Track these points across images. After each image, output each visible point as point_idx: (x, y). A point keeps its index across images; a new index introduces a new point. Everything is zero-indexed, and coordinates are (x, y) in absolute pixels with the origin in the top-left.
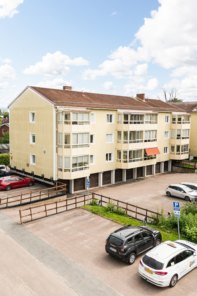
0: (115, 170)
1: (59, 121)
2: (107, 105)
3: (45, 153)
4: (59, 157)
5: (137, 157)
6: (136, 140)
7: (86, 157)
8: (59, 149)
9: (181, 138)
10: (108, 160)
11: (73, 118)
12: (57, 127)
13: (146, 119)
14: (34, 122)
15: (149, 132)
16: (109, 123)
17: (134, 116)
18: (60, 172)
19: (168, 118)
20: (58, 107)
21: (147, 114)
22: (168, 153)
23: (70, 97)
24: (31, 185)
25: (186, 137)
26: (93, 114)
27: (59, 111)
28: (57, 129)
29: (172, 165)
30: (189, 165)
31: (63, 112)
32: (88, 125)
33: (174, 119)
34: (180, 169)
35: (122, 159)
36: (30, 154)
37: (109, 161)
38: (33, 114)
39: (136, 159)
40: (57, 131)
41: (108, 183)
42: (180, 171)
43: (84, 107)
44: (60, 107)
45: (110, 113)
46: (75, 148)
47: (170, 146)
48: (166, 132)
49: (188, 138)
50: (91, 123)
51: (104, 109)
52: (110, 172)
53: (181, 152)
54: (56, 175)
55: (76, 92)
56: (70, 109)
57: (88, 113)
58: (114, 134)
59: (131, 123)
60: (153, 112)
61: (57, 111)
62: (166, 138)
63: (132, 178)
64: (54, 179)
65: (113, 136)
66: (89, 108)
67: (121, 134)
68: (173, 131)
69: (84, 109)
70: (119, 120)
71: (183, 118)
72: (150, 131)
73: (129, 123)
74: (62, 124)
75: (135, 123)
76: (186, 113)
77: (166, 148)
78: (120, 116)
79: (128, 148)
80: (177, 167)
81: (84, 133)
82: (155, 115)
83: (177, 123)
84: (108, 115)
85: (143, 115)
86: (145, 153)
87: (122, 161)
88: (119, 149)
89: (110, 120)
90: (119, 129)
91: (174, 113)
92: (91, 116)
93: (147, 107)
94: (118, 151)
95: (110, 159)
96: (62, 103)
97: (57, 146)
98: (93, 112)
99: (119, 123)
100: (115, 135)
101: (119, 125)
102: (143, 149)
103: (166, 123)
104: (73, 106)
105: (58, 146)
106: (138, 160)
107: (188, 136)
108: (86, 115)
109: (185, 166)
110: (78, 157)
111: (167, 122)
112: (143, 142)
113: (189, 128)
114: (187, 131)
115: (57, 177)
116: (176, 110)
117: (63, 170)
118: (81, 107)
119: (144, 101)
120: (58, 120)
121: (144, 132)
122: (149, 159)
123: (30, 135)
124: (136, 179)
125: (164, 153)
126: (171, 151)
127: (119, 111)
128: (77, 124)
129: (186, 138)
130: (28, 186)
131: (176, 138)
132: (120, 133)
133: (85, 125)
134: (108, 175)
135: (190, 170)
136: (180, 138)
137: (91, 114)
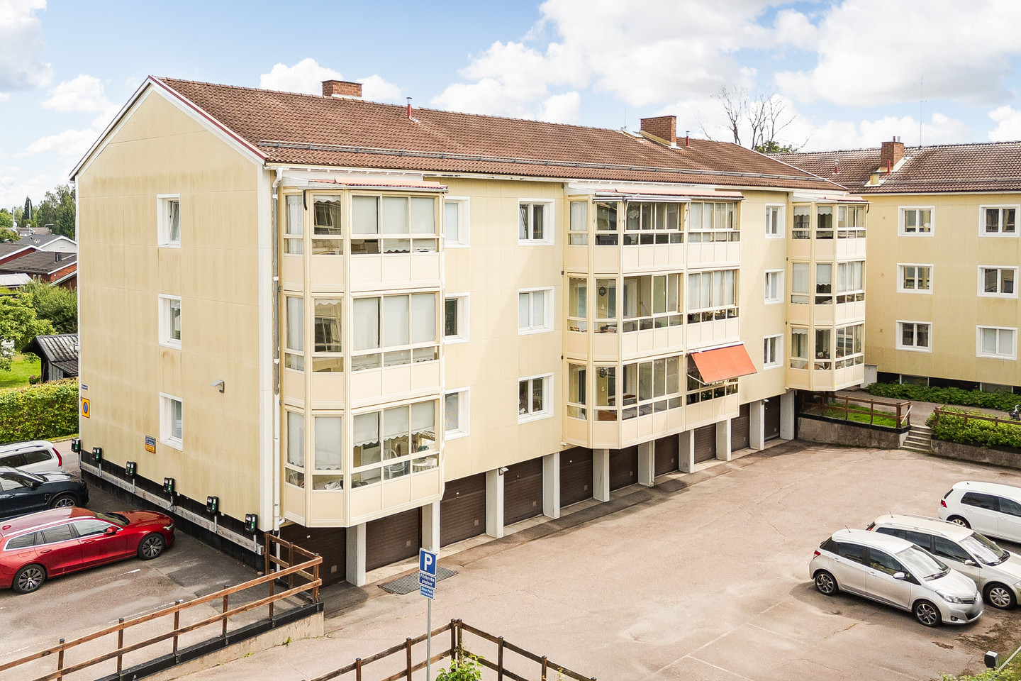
0: (561, 453)
1: (287, 236)
2: (519, 159)
3: (222, 391)
4: (287, 416)
5: (659, 392)
6: (654, 316)
7: (426, 412)
8: (288, 373)
9: (835, 300)
10: (526, 411)
11: (354, 223)
12: (277, 270)
13: (690, 221)
14: (176, 245)
15: (707, 275)
16: (531, 242)
17: (642, 211)
18: (292, 488)
19: (775, 213)
20: (281, 169)
21: (698, 200)
22: (782, 364)
23: (349, 125)
24: (153, 549)
25: (853, 296)
26: (455, 203)
27: (287, 191)
28: (276, 279)
29: (798, 414)
30: (871, 413)
31: (304, 192)
32: (432, 252)
33: (801, 221)
34: (833, 432)
35: (592, 405)
36: (161, 394)
37: (533, 416)
38: (175, 205)
39: (654, 400)
40: (278, 289)
41: (531, 515)
42: (833, 437)
43: (412, 169)
44: (292, 169)
45: (533, 197)
46: (366, 366)
47: (786, 333)
48: (770, 276)
49: (860, 297)
50: (447, 243)
51: (508, 178)
52: (536, 465)
53: (834, 359)
54: (274, 505)
55: (382, 106)
56: (340, 179)
57: (433, 198)
58: (552, 293)
59: (628, 240)
60: (716, 190)
61: (278, 190)
62: (769, 302)
63: (635, 480)
64: (265, 526)
65: (550, 300)
66: (439, 174)
67: (583, 290)
68: (797, 268)
69: (414, 180)
70: (577, 228)
71: (837, 215)
72: (710, 273)
73: (621, 240)
74: (301, 252)
75: (647, 240)
76: (845, 193)
77: (773, 340)
78: (577, 209)
79: (618, 352)
80: (818, 423)
81: (413, 294)
82: (730, 202)
83: (814, 235)
84: (524, 207)
85: (681, 205)
86: (693, 371)
87: (592, 414)
88: (579, 357)
89: (536, 228)
90: (578, 270)
91: (799, 195)
92: (444, 213)
93: (690, 171)
94: (572, 367)
95: (538, 406)
96: (305, 152)
97: (277, 361)
98: (455, 193)
99: (575, 240)
100: (558, 294)
101: (577, 249)
102: (684, 354)
103: (770, 236)
104: (360, 163)
105: (284, 362)
106: (660, 407)
107: (861, 291)
108: (419, 208)
109: (851, 418)
110: (386, 410)
111: (774, 231)
112: (681, 323)
113: (862, 256)
114: (857, 267)
115: (277, 513)
116: (808, 184)
117: (309, 481)
118: (399, 168)
119: (674, 145)
120: (284, 235)
121: (686, 277)
122: (707, 396)
123: (161, 303)
124: (651, 484)
125: (765, 362)
126: (792, 356)
127: (575, 186)
128: (376, 251)
129: (851, 299)
130: (140, 557)
131: (813, 300)
132: (580, 285)
133: (415, 256)
134: (531, 478)
135: (876, 433)
136: (831, 298)
137: (448, 203)
